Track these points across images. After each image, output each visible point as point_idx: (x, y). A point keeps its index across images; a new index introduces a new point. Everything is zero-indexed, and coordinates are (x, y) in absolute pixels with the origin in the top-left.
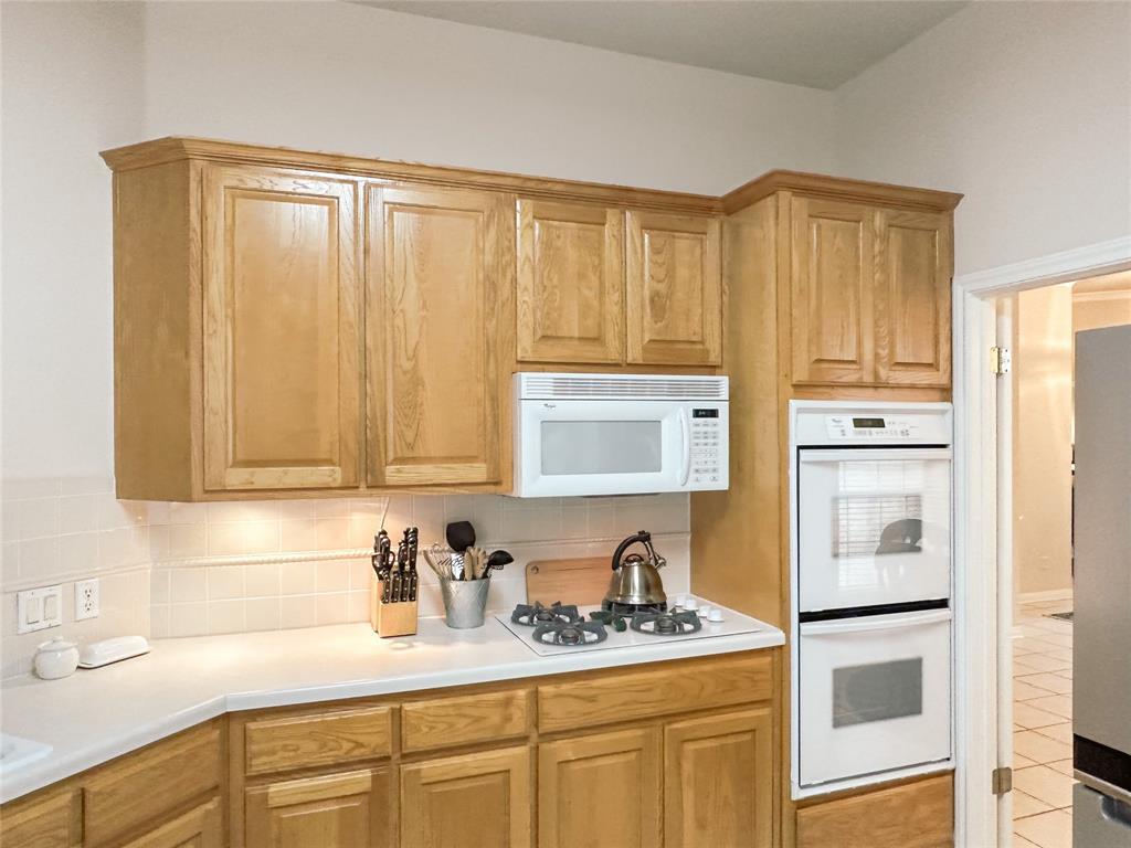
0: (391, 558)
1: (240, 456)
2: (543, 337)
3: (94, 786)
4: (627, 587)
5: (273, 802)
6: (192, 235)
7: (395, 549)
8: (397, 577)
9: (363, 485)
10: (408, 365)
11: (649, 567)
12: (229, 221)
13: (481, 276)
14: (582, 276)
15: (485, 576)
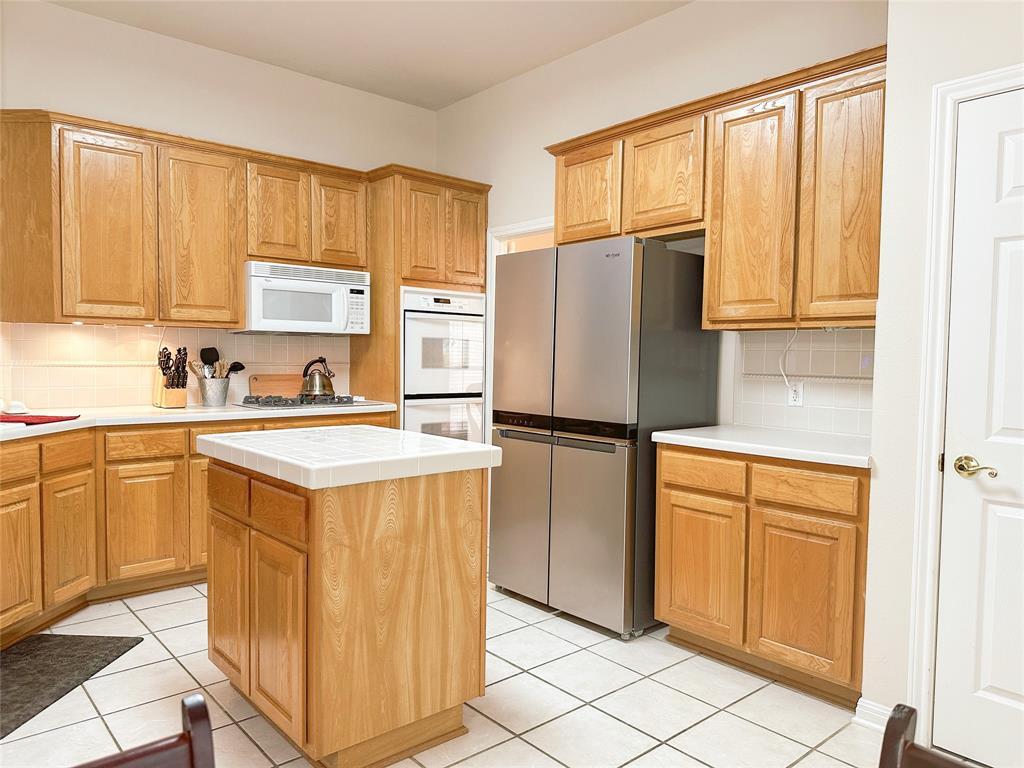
0: (171, 362)
1: (85, 298)
2: (263, 242)
3: (46, 443)
4: (312, 386)
5: (120, 475)
6: (53, 167)
7: (173, 357)
8: (175, 373)
9: (157, 319)
10: (185, 252)
11: (324, 375)
12: (77, 162)
13: (227, 205)
14: (286, 209)
15: (227, 377)
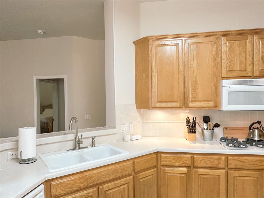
0: (190, 124)
1: (159, 100)
2: (229, 71)
4: (253, 135)
6: (149, 55)
7: (191, 121)
9: (184, 107)
10: (194, 80)
12: (156, 52)
13: (212, 57)
14: (240, 54)
15: (213, 129)
